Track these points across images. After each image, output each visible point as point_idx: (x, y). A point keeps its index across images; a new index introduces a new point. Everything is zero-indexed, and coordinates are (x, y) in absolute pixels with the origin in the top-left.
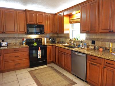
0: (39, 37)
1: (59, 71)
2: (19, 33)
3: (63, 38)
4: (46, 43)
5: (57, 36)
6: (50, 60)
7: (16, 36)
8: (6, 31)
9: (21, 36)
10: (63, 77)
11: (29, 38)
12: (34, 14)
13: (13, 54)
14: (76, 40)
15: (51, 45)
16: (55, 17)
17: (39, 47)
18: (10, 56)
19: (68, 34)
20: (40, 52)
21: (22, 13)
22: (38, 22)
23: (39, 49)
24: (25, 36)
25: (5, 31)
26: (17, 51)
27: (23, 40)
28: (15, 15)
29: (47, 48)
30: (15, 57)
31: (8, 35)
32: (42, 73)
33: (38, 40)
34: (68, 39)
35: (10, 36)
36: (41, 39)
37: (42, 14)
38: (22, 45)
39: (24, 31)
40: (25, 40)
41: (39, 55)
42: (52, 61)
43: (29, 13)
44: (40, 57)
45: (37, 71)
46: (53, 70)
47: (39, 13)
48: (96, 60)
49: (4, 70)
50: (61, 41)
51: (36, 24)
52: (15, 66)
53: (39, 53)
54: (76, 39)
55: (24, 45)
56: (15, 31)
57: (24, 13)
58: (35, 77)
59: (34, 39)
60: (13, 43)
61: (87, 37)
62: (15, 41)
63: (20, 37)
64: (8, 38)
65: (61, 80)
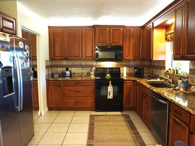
0: (117, 65)
1: (135, 124)
2: (85, 60)
3: (157, 69)
4: (125, 75)
5: (149, 64)
6: (130, 104)
7: (83, 63)
8: (69, 57)
9: (89, 63)
10: (134, 135)
11: (100, 67)
12: (106, 30)
13: (74, 87)
14: (174, 73)
15: (131, 80)
16: (143, 32)
17: (110, 82)
18: (70, 90)
19: (164, 62)
20: (110, 89)
21: (89, 30)
22: (113, 42)
23: (109, 84)
24: (94, 63)
25: (67, 57)
26: (78, 83)
27: (91, 70)
28: (80, 34)
29: (125, 85)
30: (76, 92)
31: (73, 61)
32: (107, 121)
33: (114, 70)
34: (163, 71)
35: (77, 63)
36: (119, 68)
37: (119, 28)
38: (90, 76)
39: (92, 57)
40: (94, 69)
41: (110, 94)
42: (132, 106)
43: (99, 30)
44: (110, 97)
45: (101, 118)
46: (126, 121)
47: (113, 28)
48: (181, 114)
49: (62, 107)
50: (154, 73)
51: (108, 45)
52: (76, 104)
53: (109, 91)
54: (176, 72)
55: (93, 77)
56: (79, 57)
57: (92, 30)
58: (93, 125)
59: (106, 68)
60: (79, 73)
61: (192, 68)
62: (82, 70)
63: (88, 65)
64: (73, 65)
65: (127, 139)
